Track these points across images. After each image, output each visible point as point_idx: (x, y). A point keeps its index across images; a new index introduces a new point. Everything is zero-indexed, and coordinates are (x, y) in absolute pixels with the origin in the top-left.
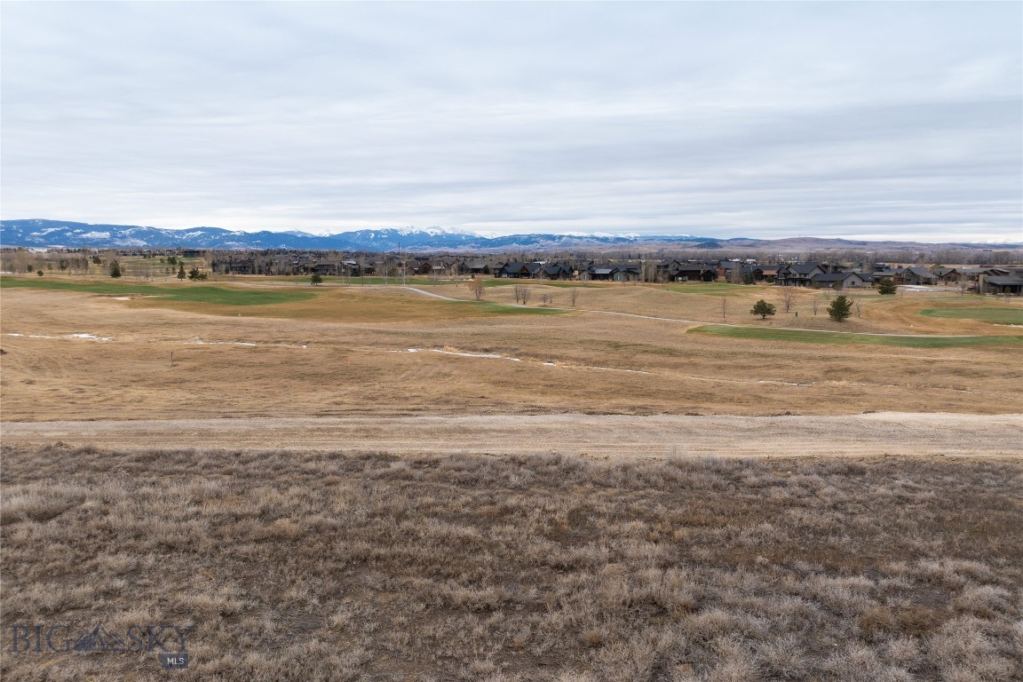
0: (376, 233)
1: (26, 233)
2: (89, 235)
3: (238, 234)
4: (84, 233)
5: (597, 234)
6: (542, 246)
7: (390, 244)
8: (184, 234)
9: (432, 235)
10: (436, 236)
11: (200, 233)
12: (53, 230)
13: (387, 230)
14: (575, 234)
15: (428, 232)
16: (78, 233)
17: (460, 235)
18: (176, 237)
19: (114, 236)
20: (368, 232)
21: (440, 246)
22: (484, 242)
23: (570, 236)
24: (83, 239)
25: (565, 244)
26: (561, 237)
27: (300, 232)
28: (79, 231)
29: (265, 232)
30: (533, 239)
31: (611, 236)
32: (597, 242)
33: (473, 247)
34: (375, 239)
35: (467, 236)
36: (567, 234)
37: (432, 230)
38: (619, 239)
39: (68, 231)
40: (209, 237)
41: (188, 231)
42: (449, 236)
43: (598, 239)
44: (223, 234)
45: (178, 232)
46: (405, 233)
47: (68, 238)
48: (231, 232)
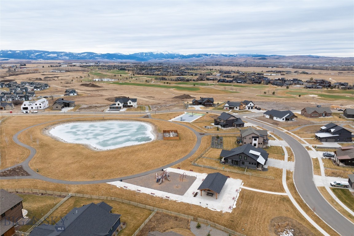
0: (146, 53)
1: (29, 55)
2: (50, 55)
3: (99, 54)
4: (48, 55)
5: (223, 53)
6: (204, 58)
7: (151, 57)
8: (81, 55)
9: (165, 54)
10: (166, 54)
11: (86, 54)
12: (38, 54)
13: (149, 52)
14: (215, 53)
15: (163, 53)
16: (46, 55)
17: (174, 54)
18: (79, 55)
19: (58, 55)
20: (143, 53)
21: (168, 58)
22: (183, 57)
23: (213, 54)
24: (48, 57)
25: (212, 58)
26: (210, 55)
27: (119, 53)
28: (46, 54)
29: (108, 54)
30: (200, 56)
31: (228, 54)
32: (223, 56)
33: (180, 59)
34: (145, 56)
35: (177, 54)
36: (212, 53)
37: (164, 52)
38: (231, 55)
39: (43, 54)
40: (89, 55)
41: (82, 53)
42: (171, 55)
43: (223, 55)
44: (94, 54)
45: (79, 54)
46: (155, 53)
47: (43, 56)
48: (97, 54)
